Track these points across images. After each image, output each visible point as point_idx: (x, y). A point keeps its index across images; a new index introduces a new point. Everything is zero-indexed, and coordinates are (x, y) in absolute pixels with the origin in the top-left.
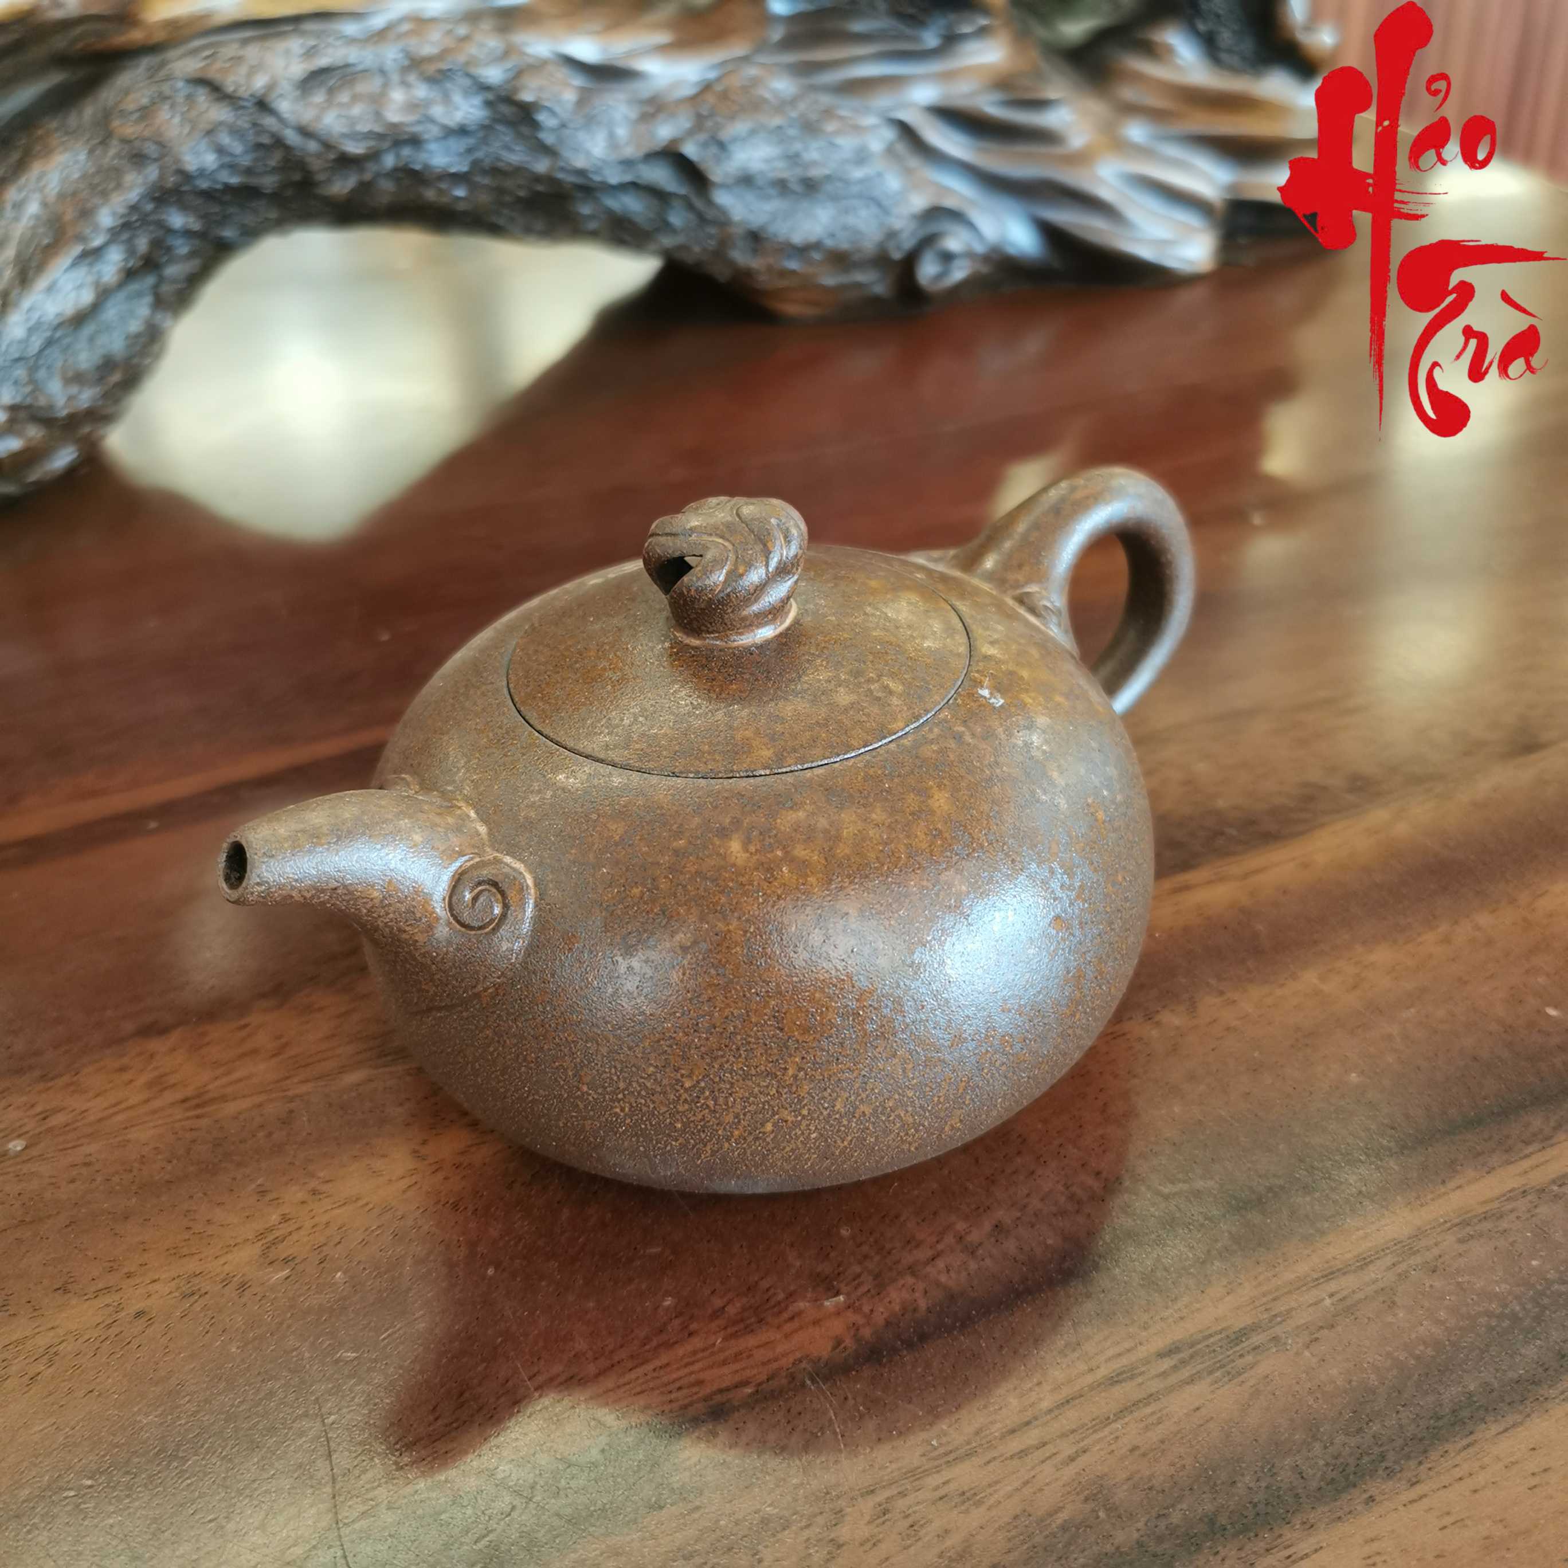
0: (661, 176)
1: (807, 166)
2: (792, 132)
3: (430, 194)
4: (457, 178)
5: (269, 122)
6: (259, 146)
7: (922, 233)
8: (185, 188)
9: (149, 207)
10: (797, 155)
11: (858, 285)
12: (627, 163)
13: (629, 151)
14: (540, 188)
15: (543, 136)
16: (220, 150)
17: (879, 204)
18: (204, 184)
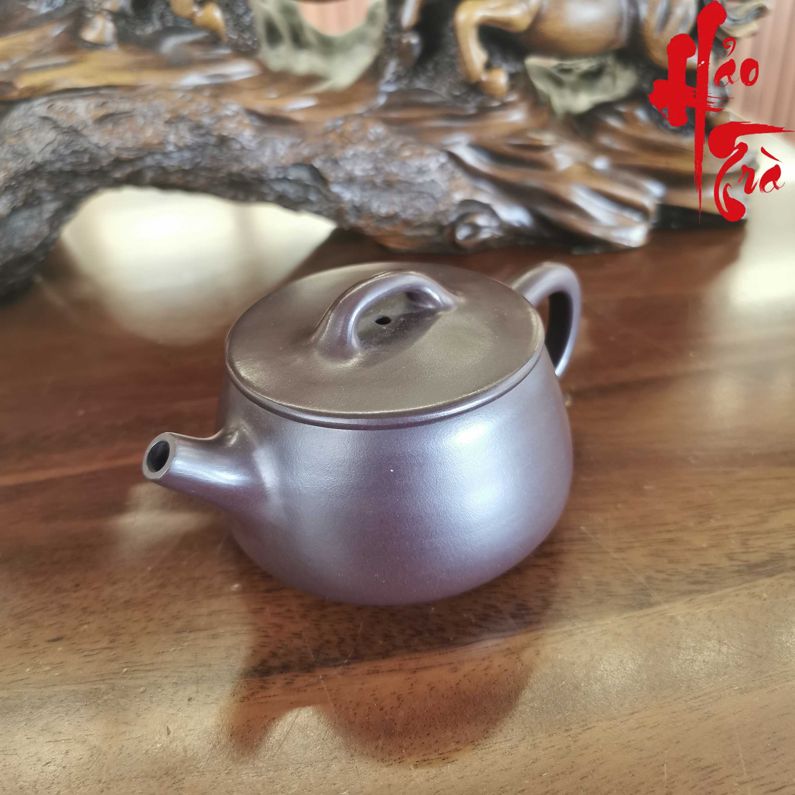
0: (304, 175)
1: (389, 174)
2: (381, 156)
5: (81, 141)
7: (460, 213)
8: (40, 170)
9: (21, 179)
10: (382, 168)
11: (424, 237)
12: (284, 168)
13: (284, 161)
14: (234, 178)
15: (233, 152)
17: (433, 197)
18: (49, 168)
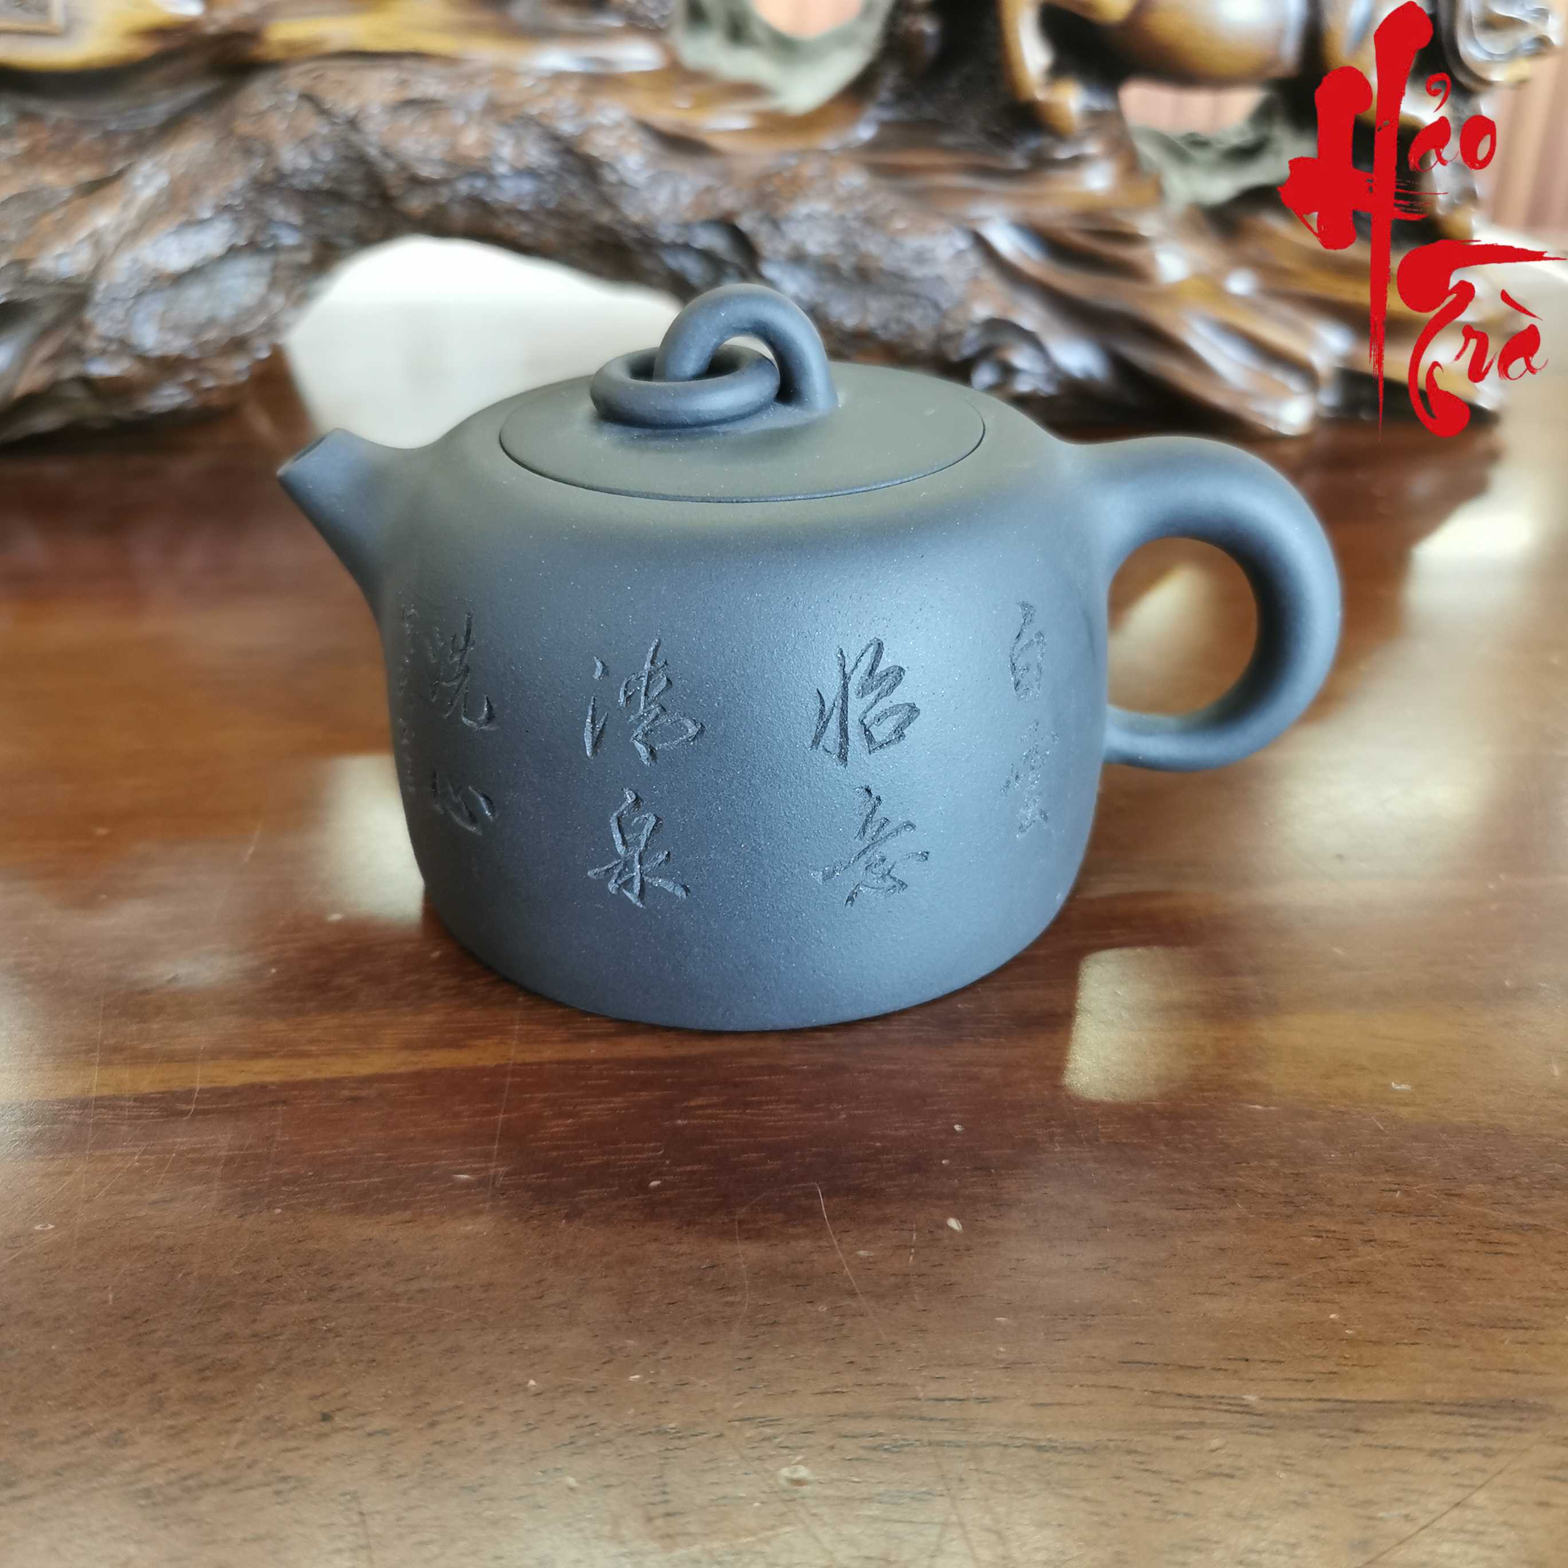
0: (718, 242)
3: (499, 226)
4: (524, 215)
5: (355, 138)
6: (346, 158)
7: (983, 342)
8: (281, 185)
9: (251, 195)
10: (856, 245)
12: (687, 225)
13: (688, 215)
14: (602, 237)
15: (605, 189)
16: (314, 156)
17: (936, 306)
18: (298, 182)
